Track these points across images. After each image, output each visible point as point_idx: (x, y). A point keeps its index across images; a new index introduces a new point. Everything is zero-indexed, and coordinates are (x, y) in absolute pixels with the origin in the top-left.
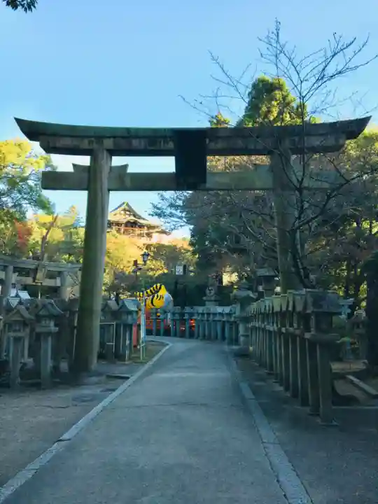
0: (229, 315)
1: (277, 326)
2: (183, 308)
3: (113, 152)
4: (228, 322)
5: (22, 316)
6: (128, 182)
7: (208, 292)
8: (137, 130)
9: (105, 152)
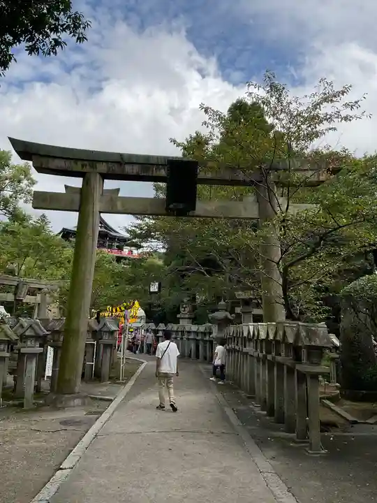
0: (204, 334)
1: (262, 352)
2: (157, 325)
3: (105, 176)
4: (202, 340)
5: (7, 335)
6: (119, 206)
7: (182, 309)
8: (131, 156)
9: (98, 176)
